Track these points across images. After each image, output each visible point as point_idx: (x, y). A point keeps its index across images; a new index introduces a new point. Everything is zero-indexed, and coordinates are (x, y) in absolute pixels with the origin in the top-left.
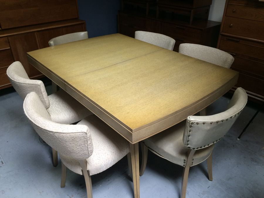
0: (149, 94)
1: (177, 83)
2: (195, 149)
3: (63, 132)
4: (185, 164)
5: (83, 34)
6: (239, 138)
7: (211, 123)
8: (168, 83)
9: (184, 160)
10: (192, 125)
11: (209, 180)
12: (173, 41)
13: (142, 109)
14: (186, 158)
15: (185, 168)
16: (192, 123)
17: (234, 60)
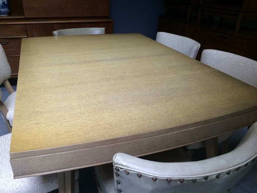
0: (100, 103)
1: (157, 96)
7: (153, 178)
8: (145, 93)
12: (197, 46)
16: (118, 169)
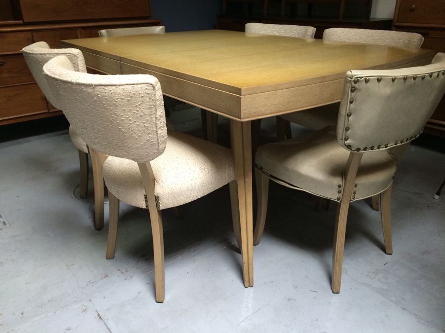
2: (360, 149)
3: (111, 84)
4: (340, 195)
5: (159, 29)
6: (438, 194)
7: (392, 79)
9: (339, 186)
10: (357, 85)
11: (385, 252)
12: (311, 30)
14: (342, 182)
15: (340, 204)
17: (423, 41)
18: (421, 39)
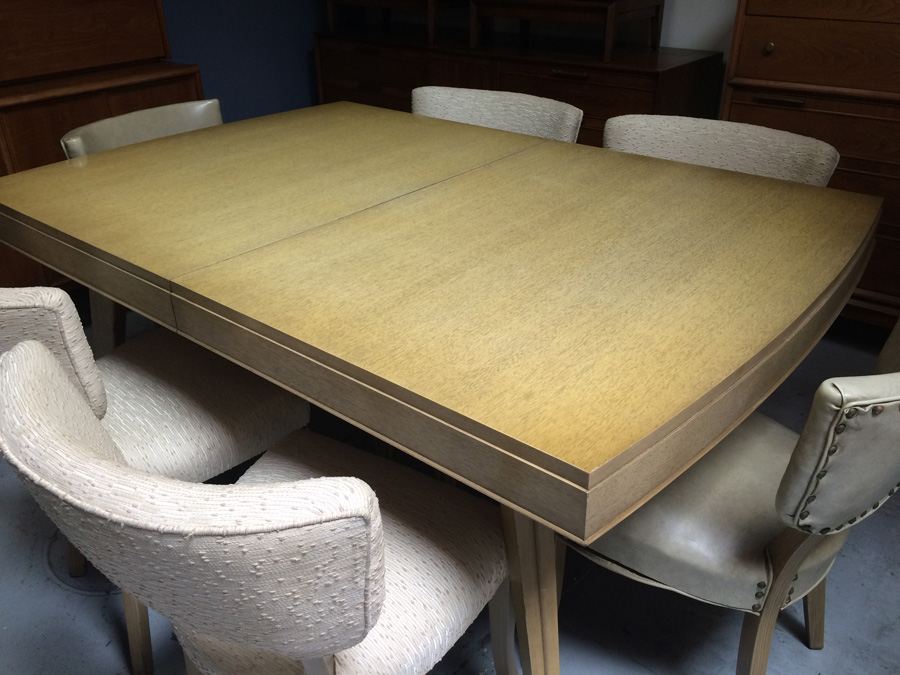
2: (828, 529)
4: (761, 601)
5: (203, 109)
9: (761, 585)
11: (808, 646)
12: (573, 115)
13: (582, 372)
14: (768, 578)
15: (758, 618)
16: (854, 412)
17: (838, 160)
18: (834, 159)
